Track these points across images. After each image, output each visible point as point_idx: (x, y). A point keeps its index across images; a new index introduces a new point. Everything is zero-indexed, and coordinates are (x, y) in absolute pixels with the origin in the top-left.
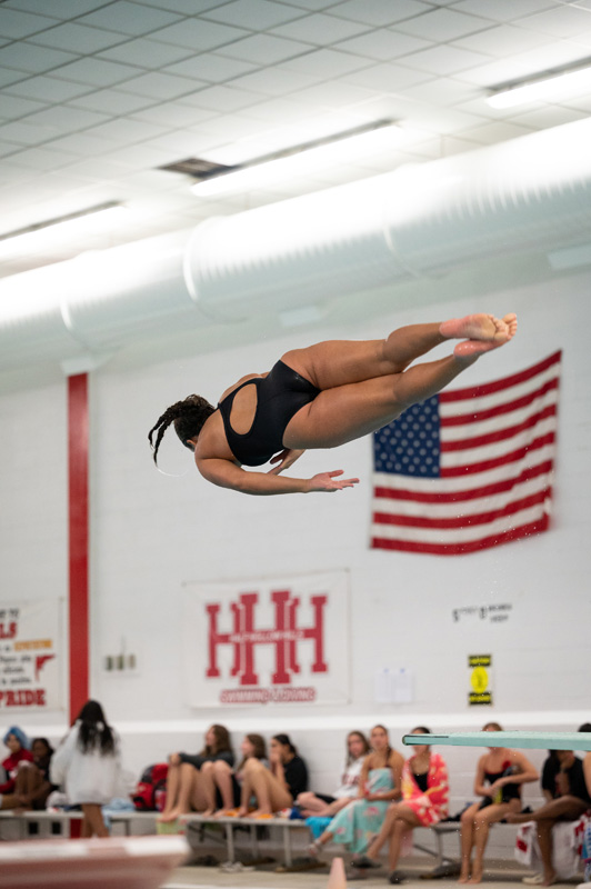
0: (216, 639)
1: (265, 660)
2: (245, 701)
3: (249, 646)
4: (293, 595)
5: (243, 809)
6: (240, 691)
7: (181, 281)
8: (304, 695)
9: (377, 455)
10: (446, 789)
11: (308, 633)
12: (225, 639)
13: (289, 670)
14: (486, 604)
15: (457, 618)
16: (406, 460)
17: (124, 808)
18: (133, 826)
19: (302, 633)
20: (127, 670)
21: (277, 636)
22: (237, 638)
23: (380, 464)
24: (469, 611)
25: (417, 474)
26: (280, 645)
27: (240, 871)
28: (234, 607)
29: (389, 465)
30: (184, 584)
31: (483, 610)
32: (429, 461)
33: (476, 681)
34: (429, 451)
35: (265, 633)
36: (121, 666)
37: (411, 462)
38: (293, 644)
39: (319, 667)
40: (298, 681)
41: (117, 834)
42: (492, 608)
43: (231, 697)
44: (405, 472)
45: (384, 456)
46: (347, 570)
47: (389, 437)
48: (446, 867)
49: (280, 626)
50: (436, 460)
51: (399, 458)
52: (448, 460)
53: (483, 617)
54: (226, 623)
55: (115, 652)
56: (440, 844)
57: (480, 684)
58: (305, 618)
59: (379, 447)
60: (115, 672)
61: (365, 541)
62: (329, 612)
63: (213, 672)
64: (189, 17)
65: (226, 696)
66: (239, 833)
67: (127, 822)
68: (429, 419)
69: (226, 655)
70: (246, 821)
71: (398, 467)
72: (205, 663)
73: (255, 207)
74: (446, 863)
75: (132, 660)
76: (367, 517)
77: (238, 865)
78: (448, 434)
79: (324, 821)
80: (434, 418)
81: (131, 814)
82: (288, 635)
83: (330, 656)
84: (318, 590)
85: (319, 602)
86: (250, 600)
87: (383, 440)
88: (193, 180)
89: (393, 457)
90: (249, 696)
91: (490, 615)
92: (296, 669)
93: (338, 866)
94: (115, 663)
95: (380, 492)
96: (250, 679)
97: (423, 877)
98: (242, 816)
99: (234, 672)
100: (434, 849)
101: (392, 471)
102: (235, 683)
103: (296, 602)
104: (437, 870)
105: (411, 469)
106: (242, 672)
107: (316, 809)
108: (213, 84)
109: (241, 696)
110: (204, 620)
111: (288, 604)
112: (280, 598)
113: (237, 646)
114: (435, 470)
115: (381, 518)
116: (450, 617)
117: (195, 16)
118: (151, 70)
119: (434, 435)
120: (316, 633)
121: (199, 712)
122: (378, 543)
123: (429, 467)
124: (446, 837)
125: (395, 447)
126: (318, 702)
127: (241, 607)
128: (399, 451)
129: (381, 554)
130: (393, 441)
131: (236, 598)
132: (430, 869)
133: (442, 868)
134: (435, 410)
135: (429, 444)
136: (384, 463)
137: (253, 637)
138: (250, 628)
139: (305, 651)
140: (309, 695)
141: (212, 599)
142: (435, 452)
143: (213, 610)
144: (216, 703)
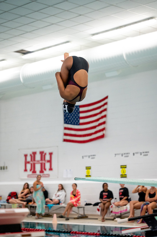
0: (26, 163)
1: (38, 167)
2: (33, 177)
3: (34, 164)
4: (45, 152)
5: (32, 202)
6: (32, 175)
7: (19, 78)
8: (47, 176)
9: (65, 120)
10: (80, 197)
11: (48, 161)
12: (29, 162)
13: (43, 170)
14: (90, 155)
15: (83, 158)
16: (71, 121)
17: (4, 202)
18: (6, 206)
19: (47, 161)
20: (5, 170)
21: (41, 162)
22: (31, 162)
23: (65, 122)
24: (86, 156)
25: (74, 124)
26: (41, 164)
27: (31, 217)
28: (31, 155)
29: (68, 122)
30: (19, 150)
31: (89, 156)
32: (77, 121)
33: (87, 173)
34: (77, 119)
35: (38, 161)
36: (4, 169)
37: (73, 121)
38: (44, 164)
39: (51, 169)
40: (45, 172)
41: (3, 208)
42: (91, 156)
43: (30, 176)
44: (71, 124)
45: (66, 120)
46: (57, 147)
47: (68, 116)
48: (80, 216)
49: (42, 159)
50: (79, 121)
51: (70, 120)
52: (81, 121)
53: (89, 157)
54: (29, 159)
55: (2, 166)
56: (79, 211)
57: (88, 173)
58: (48, 158)
59: (65, 118)
60: (3, 170)
61: (62, 140)
62: (53, 156)
63: (26, 170)
64: (22, 16)
65: (29, 176)
66: (31, 208)
67: (5, 205)
68: (77, 111)
69: (29, 166)
70: (33, 205)
71: (70, 122)
72: (24, 168)
73: (37, 61)
74: (80, 215)
75: (7, 167)
76: (62, 134)
77: (31, 216)
78: (81, 115)
79: (52, 205)
80: (78, 111)
81: (6, 204)
82: (43, 162)
83: (53, 167)
84: (51, 151)
85: (51, 154)
86: (34, 153)
87: (66, 116)
88: (23, 55)
89: (68, 120)
90: (34, 176)
91: (91, 157)
92: (45, 170)
93: (55, 216)
94: (3, 168)
95: (66, 128)
96: (34, 172)
97: (75, 218)
98: (33, 204)
99: (31, 170)
100: (77, 212)
101: (68, 123)
102: (31, 173)
103: (45, 154)
104: (78, 217)
105: (73, 123)
106: (32, 170)
107: (49, 202)
108: (27, 32)
109: (32, 176)
110: (24, 158)
111: (44, 154)
112: (42, 153)
113: (31, 164)
114: (78, 123)
115: (66, 134)
116: (82, 158)
117: (24, 16)
118: (13, 29)
119: (78, 115)
120: (50, 161)
121: (22, 180)
122: (65, 140)
123: (77, 123)
124: (80, 209)
125: (69, 118)
126: (50, 177)
127: (32, 155)
128: (70, 119)
129: (65, 143)
130: (69, 117)
131: (31, 153)
132: (76, 216)
133: (79, 216)
134: (78, 109)
135: (77, 117)
136: (66, 121)
137: (35, 162)
138: (34, 160)
139: (47, 165)
140: (48, 176)
141: (26, 153)
142: (78, 119)
143: (26, 156)
144: (26, 178)
